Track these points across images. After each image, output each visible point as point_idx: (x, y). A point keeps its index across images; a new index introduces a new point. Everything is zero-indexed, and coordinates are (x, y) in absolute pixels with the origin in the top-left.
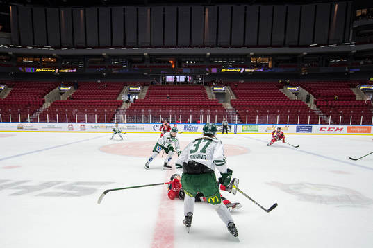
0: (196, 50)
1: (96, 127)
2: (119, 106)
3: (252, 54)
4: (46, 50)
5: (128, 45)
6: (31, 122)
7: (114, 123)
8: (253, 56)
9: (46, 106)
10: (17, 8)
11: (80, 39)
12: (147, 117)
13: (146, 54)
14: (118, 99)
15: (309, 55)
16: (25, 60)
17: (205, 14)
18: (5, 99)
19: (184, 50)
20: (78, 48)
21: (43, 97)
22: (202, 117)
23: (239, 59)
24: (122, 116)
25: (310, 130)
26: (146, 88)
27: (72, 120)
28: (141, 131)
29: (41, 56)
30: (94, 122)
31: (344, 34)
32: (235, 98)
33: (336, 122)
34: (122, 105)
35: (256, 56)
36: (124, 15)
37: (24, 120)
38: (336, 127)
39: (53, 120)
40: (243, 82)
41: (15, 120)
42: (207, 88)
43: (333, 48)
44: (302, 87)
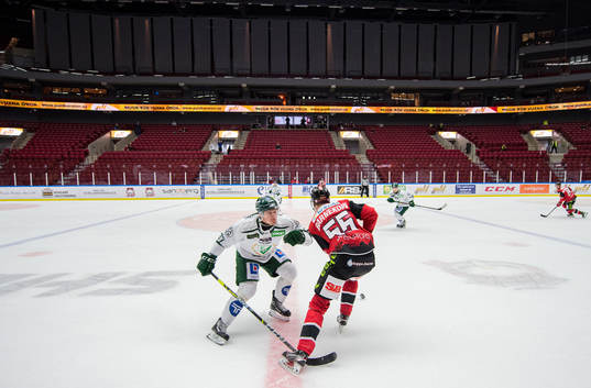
0: (316, 81)
1: (171, 191)
2: (206, 160)
3: (392, 87)
4: (90, 76)
5: (217, 71)
6: (66, 185)
7: (198, 184)
8: (394, 91)
9: (91, 160)
10: (45, 14)
11: (144, 62)
12: (247, 175)
13: (244, 85)
14: (204, 149)
15: (466, 90)
16: (56, 91)
17: (326, 32)
18: (23, 150)
19: (299, 81)
20: (142, 74)
21: (86, 146)
22: (327, 174)
23: (375, 95)
24: (210, 174)
25: (473, 191)
26: (246, 133)
27: (132, 181)
28: (239, 195)
29: (82, 85)
30: (168, 184)
31: (509, 65)
32: (372, 148)
33: (505, 179)
34: (209, 157)
35: (398, 91)
36: (211, 30)
37: (54, 183)
38: (507, 185)
39: (101, 181)
40: (382, 125)
41: (39, 182)
42: (333, 134)
43: (495, 82)
44: (459, 132)
